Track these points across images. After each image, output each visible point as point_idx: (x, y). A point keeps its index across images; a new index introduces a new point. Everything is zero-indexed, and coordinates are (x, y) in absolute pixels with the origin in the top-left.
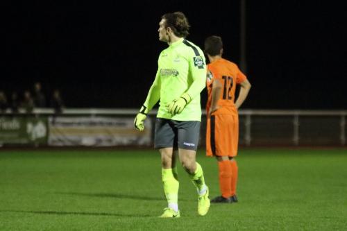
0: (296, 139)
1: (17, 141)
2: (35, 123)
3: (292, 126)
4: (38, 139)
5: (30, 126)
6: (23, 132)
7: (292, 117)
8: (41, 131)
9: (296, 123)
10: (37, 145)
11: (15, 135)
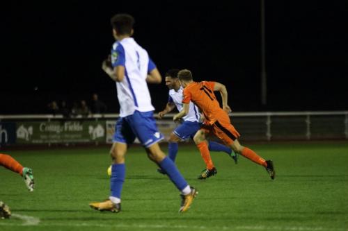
0: (308, 134)
1: (81, 141)
2: (95, 126)
3: (305, 124)
4: (97, 139)
5: (91, 128)
6: (85, 133)
7: (305, 117)
8: (100, 132)
9: (308, 121)
10: (97, 144)
11: (80, 136)
